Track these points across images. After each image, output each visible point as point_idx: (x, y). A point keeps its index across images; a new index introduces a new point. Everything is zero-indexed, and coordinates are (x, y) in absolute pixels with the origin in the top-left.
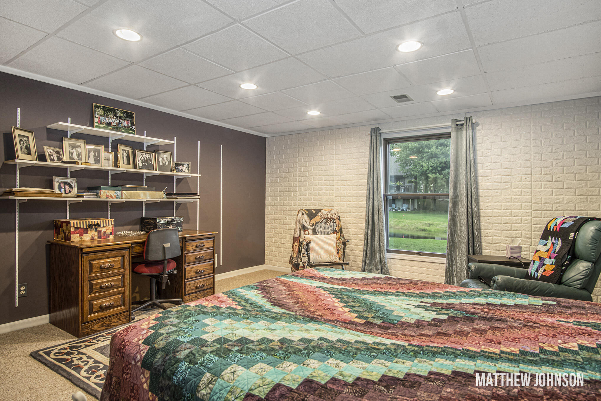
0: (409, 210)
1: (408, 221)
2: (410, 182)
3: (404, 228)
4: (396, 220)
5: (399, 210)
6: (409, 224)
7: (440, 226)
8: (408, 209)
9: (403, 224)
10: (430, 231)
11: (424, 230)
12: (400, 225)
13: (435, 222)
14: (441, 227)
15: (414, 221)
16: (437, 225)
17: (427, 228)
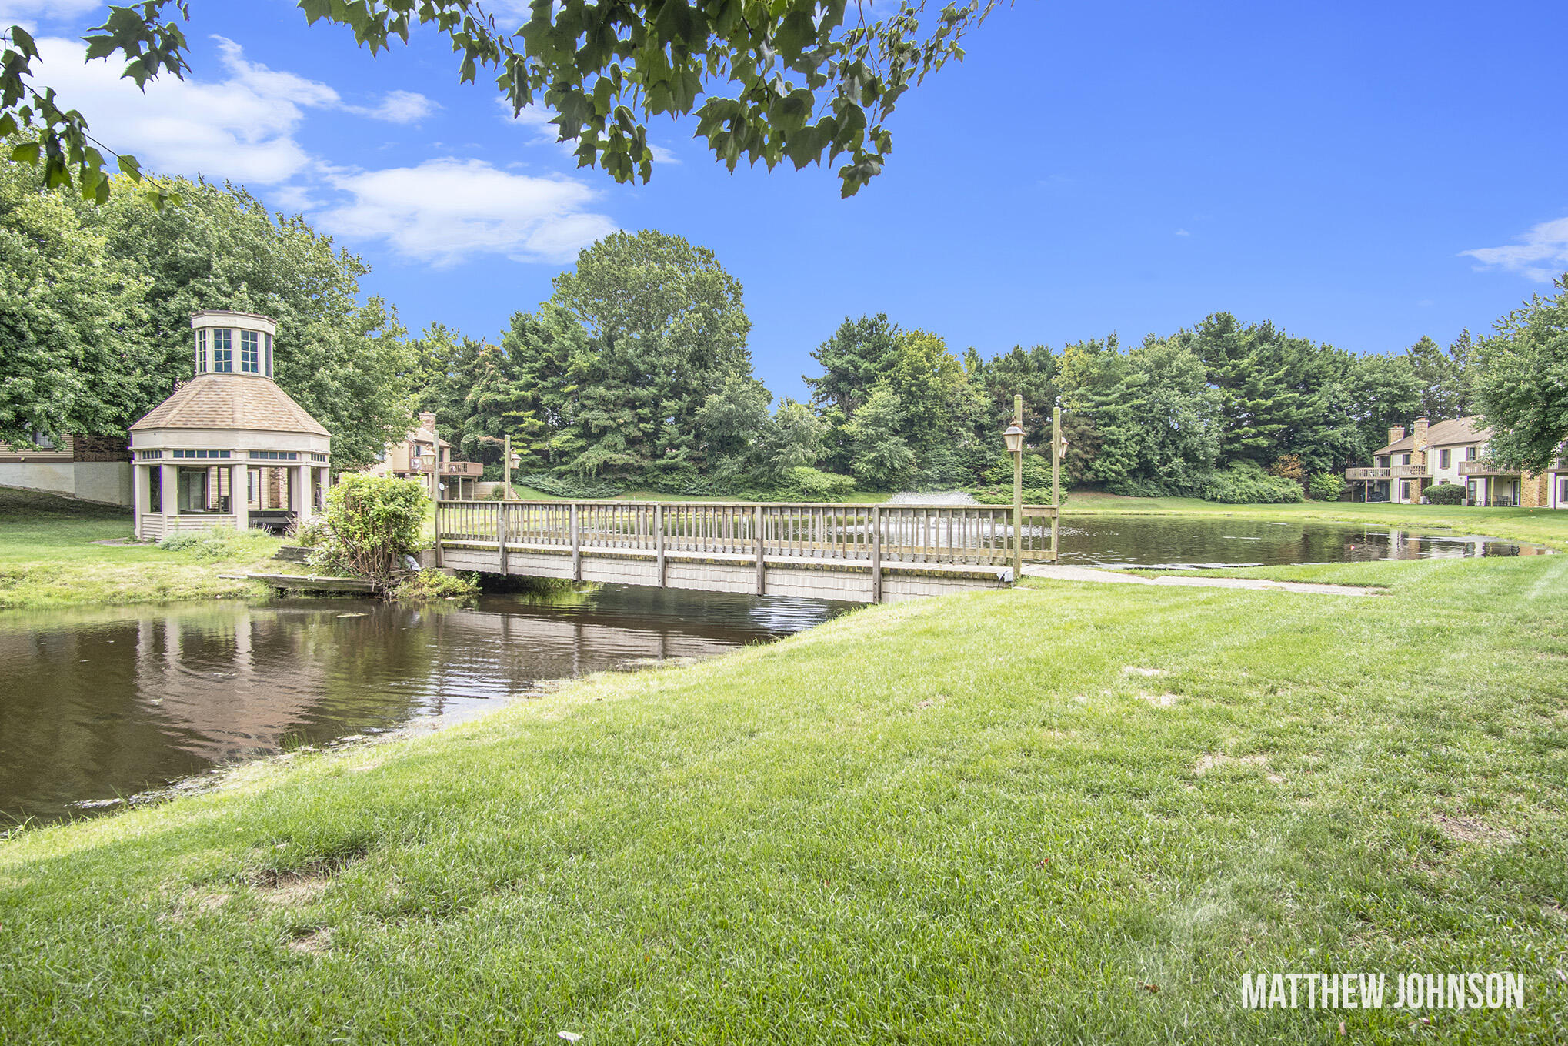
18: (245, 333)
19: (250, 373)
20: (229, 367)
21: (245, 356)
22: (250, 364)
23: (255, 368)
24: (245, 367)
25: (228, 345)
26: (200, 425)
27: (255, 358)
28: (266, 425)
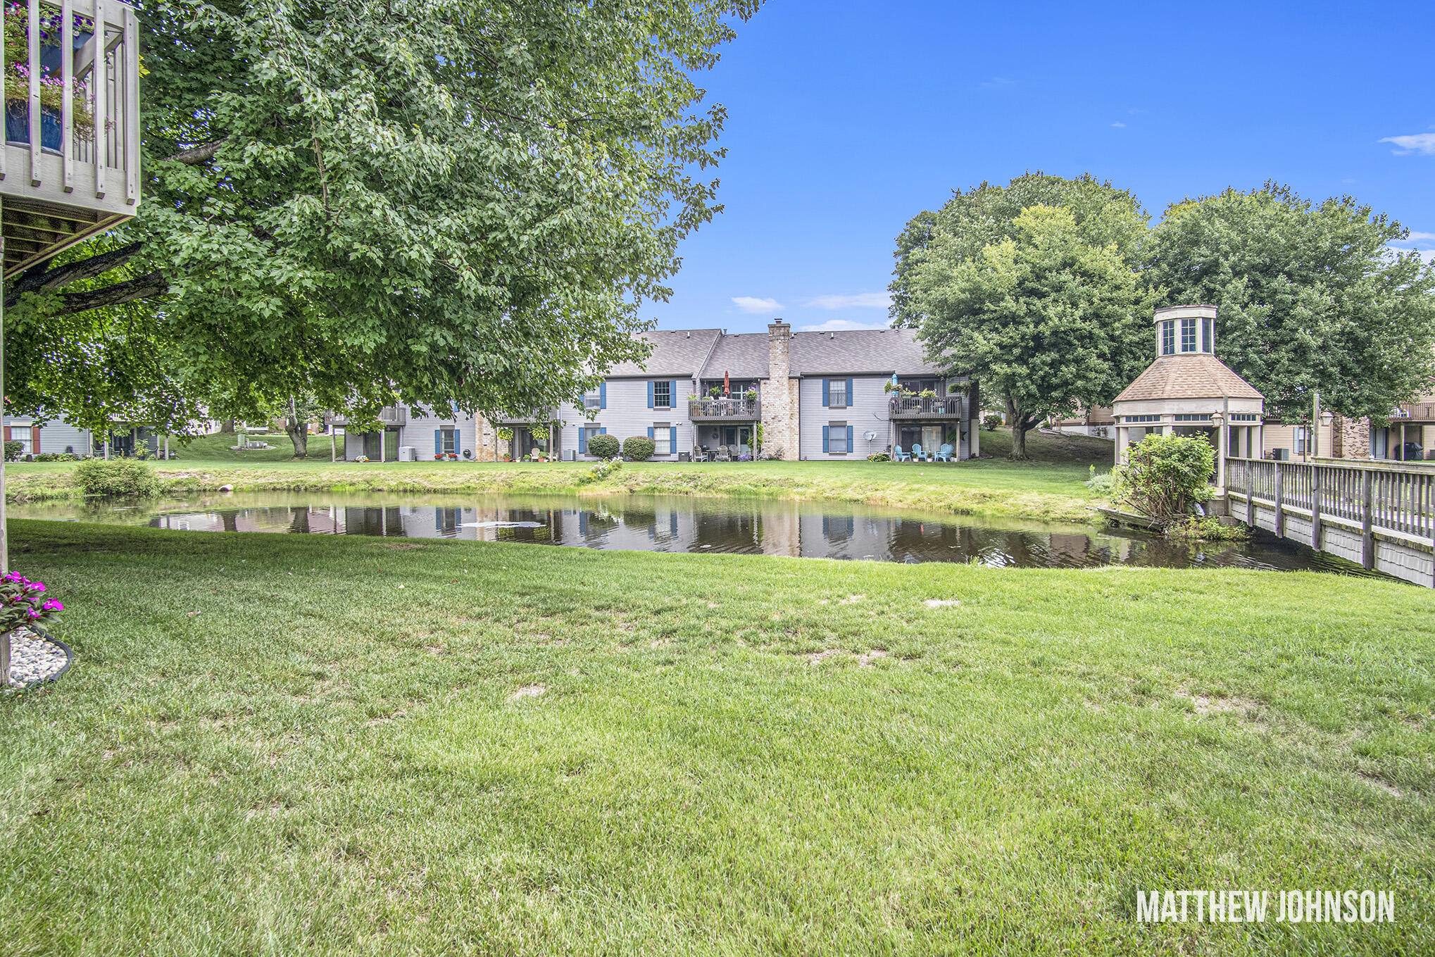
0: (956, 460)
1: (931, 488)
2: (956, 389)
3: (919, 506)
4: (904, 484)
5: (929, 460)
6: (933, 497)
7: (1010, 501)
8: (954, 455)
9: (918, 495)
10: (981, 516)
11: (966, 513)
12: (911, 498)
13: (998, 492)
14: (1012, 505)
15: (946, 489)
16: (1005, 497)
17: (975, 507)
18: (1184, 322)
19: (1189, 352)
20: (1172, 351)
21: (1184, 340)
22: (1189, 346)
23: (1193, 348)
24: (1185, 348)
25: (1172, 333)
26: (1141, 397)
27: (1193, 339)
28: (1189, 393)
